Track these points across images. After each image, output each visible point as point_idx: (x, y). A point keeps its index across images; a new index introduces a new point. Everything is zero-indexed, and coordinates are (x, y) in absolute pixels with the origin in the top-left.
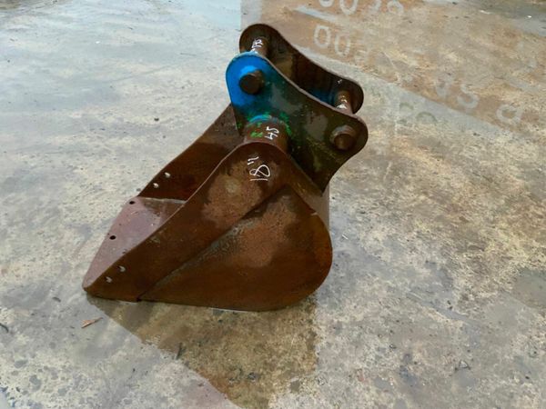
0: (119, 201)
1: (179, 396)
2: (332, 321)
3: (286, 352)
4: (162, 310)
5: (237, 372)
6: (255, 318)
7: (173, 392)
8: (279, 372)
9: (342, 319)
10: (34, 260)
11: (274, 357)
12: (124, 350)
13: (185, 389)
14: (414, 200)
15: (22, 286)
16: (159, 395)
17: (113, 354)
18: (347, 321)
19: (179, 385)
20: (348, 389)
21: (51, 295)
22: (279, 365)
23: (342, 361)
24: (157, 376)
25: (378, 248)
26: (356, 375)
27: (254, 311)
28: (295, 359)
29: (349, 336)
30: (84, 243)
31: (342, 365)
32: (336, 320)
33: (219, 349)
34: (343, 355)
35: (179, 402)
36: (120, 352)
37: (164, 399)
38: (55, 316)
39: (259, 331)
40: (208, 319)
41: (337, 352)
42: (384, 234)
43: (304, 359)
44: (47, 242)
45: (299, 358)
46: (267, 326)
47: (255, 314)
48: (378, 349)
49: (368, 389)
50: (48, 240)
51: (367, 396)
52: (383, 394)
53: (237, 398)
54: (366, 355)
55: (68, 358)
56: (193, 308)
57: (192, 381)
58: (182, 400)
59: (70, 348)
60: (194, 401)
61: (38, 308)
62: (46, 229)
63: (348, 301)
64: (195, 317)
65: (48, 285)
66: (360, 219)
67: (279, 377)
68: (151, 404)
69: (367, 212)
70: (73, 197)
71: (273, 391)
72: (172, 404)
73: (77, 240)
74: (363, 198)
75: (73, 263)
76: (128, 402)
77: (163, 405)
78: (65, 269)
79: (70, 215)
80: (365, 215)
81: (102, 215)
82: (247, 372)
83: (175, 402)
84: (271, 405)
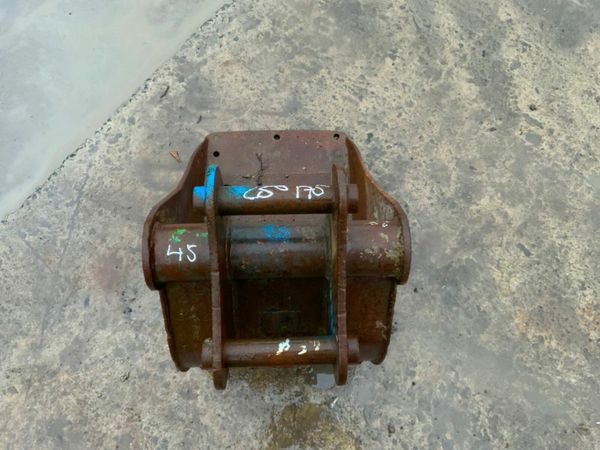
1: (108, 252)
2: (197, 388)
3: (155, 340)
5: (132, 296)
7: (110, 246)
8: (133, 336)
9: (200, 399)
11: (149, 329)
12: (150, 194)
13: (113, 256)
15: (211, 85)
16: (107, 235)
17: (145, 186)
18: (198, 405)
19: (118, 249)
20: (118, 406)
21: (204, 113)
22: (141, 335)
23: (149, 399)
24: (126, 228)
26: (134, 416)
28: (148, 351)
29: (180, 407)
30: (275, 114)
31: (144, 400)
32: (198, 392)
34: (156, 401)
35: (101, 253)
36: (148, 191)
37: (104, 240)
38: (181, 125)
41: (159, 394)
43: (149, 359)
44: (269, 82)
45: (149, 354)
48: (165, 441)
49: (119, 428)
50: (273, 81)
51: (111, 426)
52: (114, 443)
53: (107, 301)
54: (157, 426)
55: (139, 153)
57: (122, 259)
58: (104, 255)
59: (149, 151)
60: (102, 265)
61: (189, 109)
62: (287, 72)
63: (227, 406)
65: (215, 106)
66: (377, 423)
67: (129, 337)
68: (99, 231)
69: (394, 436)
70: (342, 75)
71: (114, 332)
72: (99, 248)
73: (277, 106)
74: (424, 430)
75: (246, 115)
76: (100, 213)
77: (99, 241)
78: (237, 112)
79: (312, 85)
80: (386, 433)
81: (318, 114)
82: (133, 306)
83: (102, 250)
84: (101, 332)
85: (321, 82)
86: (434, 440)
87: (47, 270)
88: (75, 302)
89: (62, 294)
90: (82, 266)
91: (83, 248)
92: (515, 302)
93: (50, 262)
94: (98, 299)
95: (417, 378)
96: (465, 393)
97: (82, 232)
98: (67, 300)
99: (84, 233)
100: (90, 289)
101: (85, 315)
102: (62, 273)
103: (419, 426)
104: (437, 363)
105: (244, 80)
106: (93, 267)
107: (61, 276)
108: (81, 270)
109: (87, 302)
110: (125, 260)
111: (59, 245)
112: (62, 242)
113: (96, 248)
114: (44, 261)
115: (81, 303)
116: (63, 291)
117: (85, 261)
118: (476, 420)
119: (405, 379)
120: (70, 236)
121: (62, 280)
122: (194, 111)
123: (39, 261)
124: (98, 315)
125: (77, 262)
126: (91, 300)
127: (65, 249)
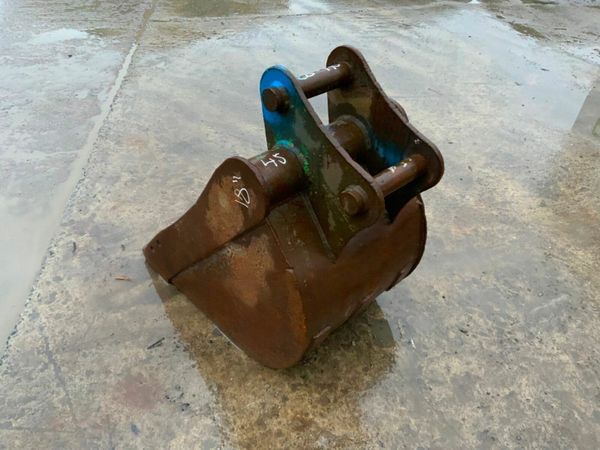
1: (120, 379)
2: (307, 414)
3: (234, 410)
5: (178, 394)
6: (240, 359)
7: (119, 372)
8: (209, 421)
9: (318, 420)
10: (139, 210)
12: (123, 315)
14: (549, 355)
18: (321, 426)
19: (128, 370)
24: (123, 351)
25: (440, 379)
27: (246, 353)
32: (311, 416)
33: (186, 364)
35: (114, 384)
36: (119, 314)
37: (107, 372)
39: (233, 373)
40: (204, 333)
42: (465, 368)
43: (243, 427)
45: (239, 423)
46: (243, 374)
47: (244, 357)
55: (86, 294)
56: (203, 316)
57: (140, 374)
59: (94, 288)
60: (125, 391)
61: (106, 247)
62: (170, 192)
63: (344, 407)
64: (197, 324)
66: (452, 335)
67: (205, 426)
69: (470, 334)
71: (187, 433)
72: (108, 380)
74: (481, 316)
76: (85, 355)
77: (102, 376)
80: (463, 335)
82: (186, 400)
83: (112, 380)
84: (173, 442)
86: (492, 317)
87: (63, 435)
88: (121, 439)
89: (100, 443)
90: (102, 405)
91: (90, 392)
92: (441, 223)
93: (62, 426)
94: (144, 420)
95: (442, 293)
96: (474, 281)
97: (77, 381)
98: (111, 443)
99: (81, 380)
100: (128, 417)
101: (143, 441)
102: (84, 425)
103: (475, 317)
104: (442, 277)
106: (115, 399)
107: (85, 429)
108: (103, 409)
109: (134, 429)
110: (144, 373)
111: (60, 406)
113: (105, 383)
114: (54, 430)
115: (130, 435)
116: (99, 439)
117: (103, 400)
118: (498, 290)
119: (436, 298)
120: (67, 392)
121: (90, 431)
123: (46, 433)
124: (157, 431)
125: (95, 406)
127: (71, 405)
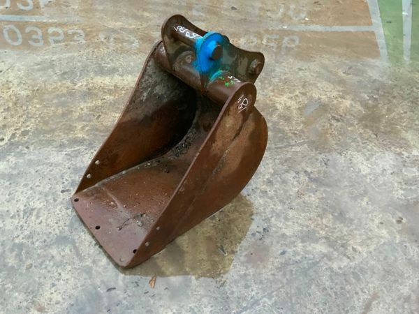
0: (59, 207)
1: (249, 267)
2: (264, 181)
3: (265, 209)
4: (184, 241)
5: (257, 234)
6: (232, 206)
7: (245, 268)
8: (273, 219)
9: (267, 177)
11: (263, 215)
13: (247, 262)
15: (73, 305)
16: (241, 276)
17: (191, 282)
18: (269, 176)
19: (243, 263)
20: (304, 202)
21: (102, 291)
22: (270, 216)
23: (288, 194)
26: (299, 195)
27: (228, 203)
28: (272, 208)
29: (278, 181)
30: (75, 247)
31: (290, 195)
32: (265, 179)
33: (237, 232)
34: (286, 192)
35: (254, 270)
37: (245, 275)
38: (125, 298)
39: (242, 209)
40: (212, 224)
41: (282, 192)
44: (46, 268)
45: (273, 207)
46: (243, 205)
47: (230, 205)
48: (294, 178)
49: (310, 196)
50: (44, 266)
51: (313, 199)
52: (317, 193)
53: (272, 244)
54: (293, 184)
55: (169, 308)
56: (198, 226)
57: (246, 255)
58: (253, 267)
59: (162, 302)
60: (259, 262)
64: (205, 229)
65: (90, 288)
67: (276, 220)
68: (243, 283)
70: (17, 228)
71: (281, 228)
72: (252, 274)
73: (67, 250)
75: (87, 263)
76: (232, 293)
77: (249, 277)
78: (88, 271)
79: (34, 240)
81: (61, 223)
82: (262, 230)
83: (251, 271)
84: (288, 234)
85: (29, 237)
87: (293, 291)
88: (290, 259)
89: (294, 270)
90: (270, 273)
91: (261, 282)
93: (287, 294)
94: (277, 249)
97: (253, 293)
98: (293, 264)
99: (252, 290)
100: (276, 258)
101: (290, 248)
102: (285, 281)
105: (54, 285)
106: (264, 267)
107: (287, 279)
108: (273, 272)
109: (283, 253)
110: (244, 254)
111: (273, 299)
112: (270, 299)
113: (253, 275)
114: (291, 298)
115: (287, 256)
116: (292, 271)
117: (266, 274)
120: (263, 297)
121: (288, 277)
122: (105, 300)
123: (293, 302)
124: (283, 242)
125: (271, 277)
126: (280, 252)
127: (273, 292)
